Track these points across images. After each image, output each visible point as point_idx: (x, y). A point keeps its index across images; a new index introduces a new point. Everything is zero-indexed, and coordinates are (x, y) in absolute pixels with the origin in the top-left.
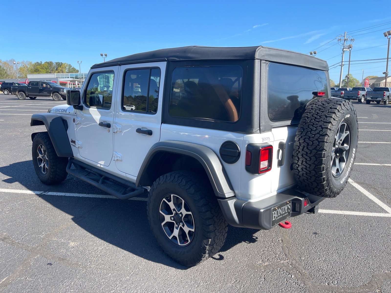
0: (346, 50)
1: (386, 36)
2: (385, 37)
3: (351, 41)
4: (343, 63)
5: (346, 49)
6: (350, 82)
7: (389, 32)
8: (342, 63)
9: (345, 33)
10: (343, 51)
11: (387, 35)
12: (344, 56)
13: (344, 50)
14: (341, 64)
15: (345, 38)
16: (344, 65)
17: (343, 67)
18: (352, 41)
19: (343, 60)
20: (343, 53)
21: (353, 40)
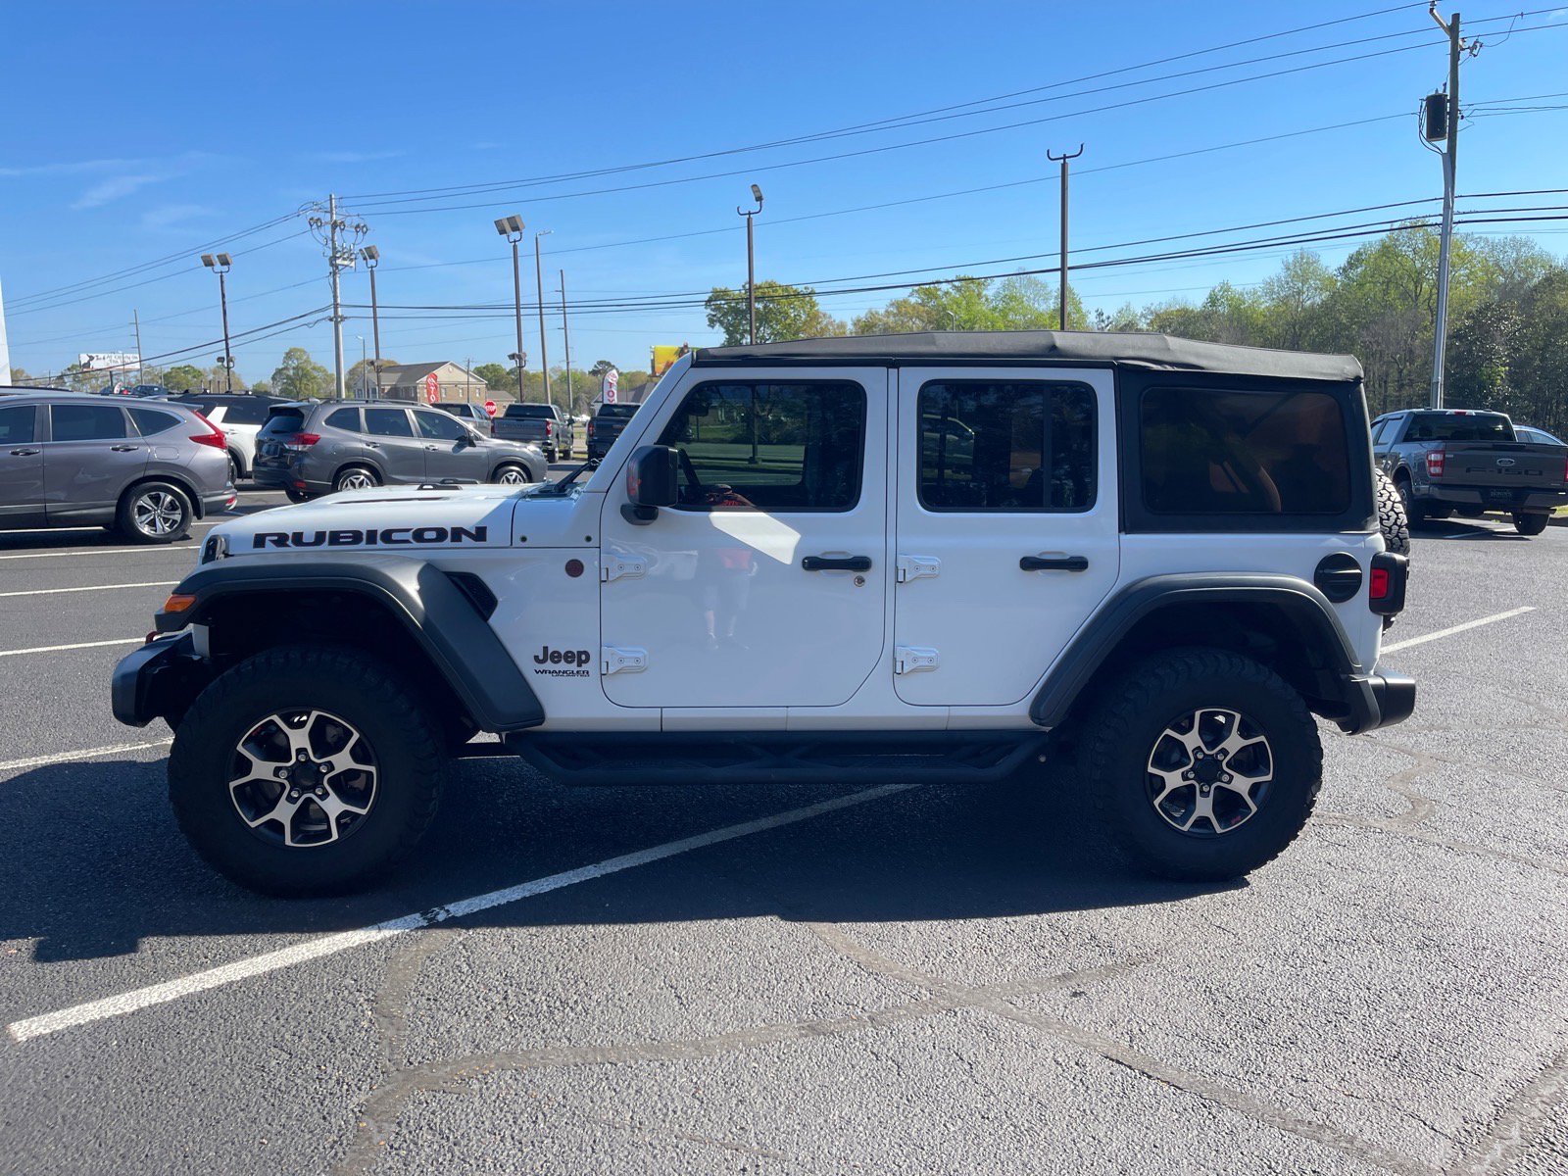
0: (346, 263)
1: (502, 232)
2: (501, 234)
3: (357, 232)
4: (339, 309)
5: (344, 259)
6: (304, 381)
7: (511, 220)
8: (336, 312)
9: (331, 199)
10: (332, 265)
11: (508, 228)
12: (338, 286)
13: (339, 262)
14: (331, 313)
15: (334, 217)
16: (343, 318)
17: (340, 327)
18: (360, 234)
19: (339, 301)
20: (335, 274)
21: (365, 229)
